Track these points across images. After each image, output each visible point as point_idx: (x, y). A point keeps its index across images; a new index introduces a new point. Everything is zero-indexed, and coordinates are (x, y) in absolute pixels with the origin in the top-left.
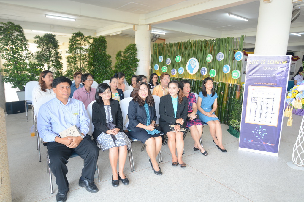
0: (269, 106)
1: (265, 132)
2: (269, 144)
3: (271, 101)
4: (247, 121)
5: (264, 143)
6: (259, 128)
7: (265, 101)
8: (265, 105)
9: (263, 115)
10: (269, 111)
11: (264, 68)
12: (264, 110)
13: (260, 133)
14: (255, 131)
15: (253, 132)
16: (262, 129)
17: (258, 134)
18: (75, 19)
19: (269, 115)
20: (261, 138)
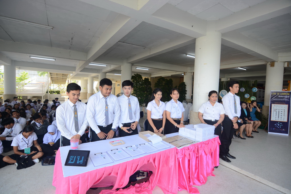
0: (282, 113)
1: (281, 124)
2: (284, 130)
3: (283, 111)
4: (272, 120)
5: (281, 130)
6: (278, 123)
7: (280, 111)
8: (280, 113)
9: (280, 117)
10: (283, 115)
11: (279, 96)
12: (280, 115)
13: (279, 125)
14: (276, 124)
15: (275, 125)
16: (280, 123)
17: (278, 126)
18: (149, 69)
19: (283, 117)
20: (279, 127)
